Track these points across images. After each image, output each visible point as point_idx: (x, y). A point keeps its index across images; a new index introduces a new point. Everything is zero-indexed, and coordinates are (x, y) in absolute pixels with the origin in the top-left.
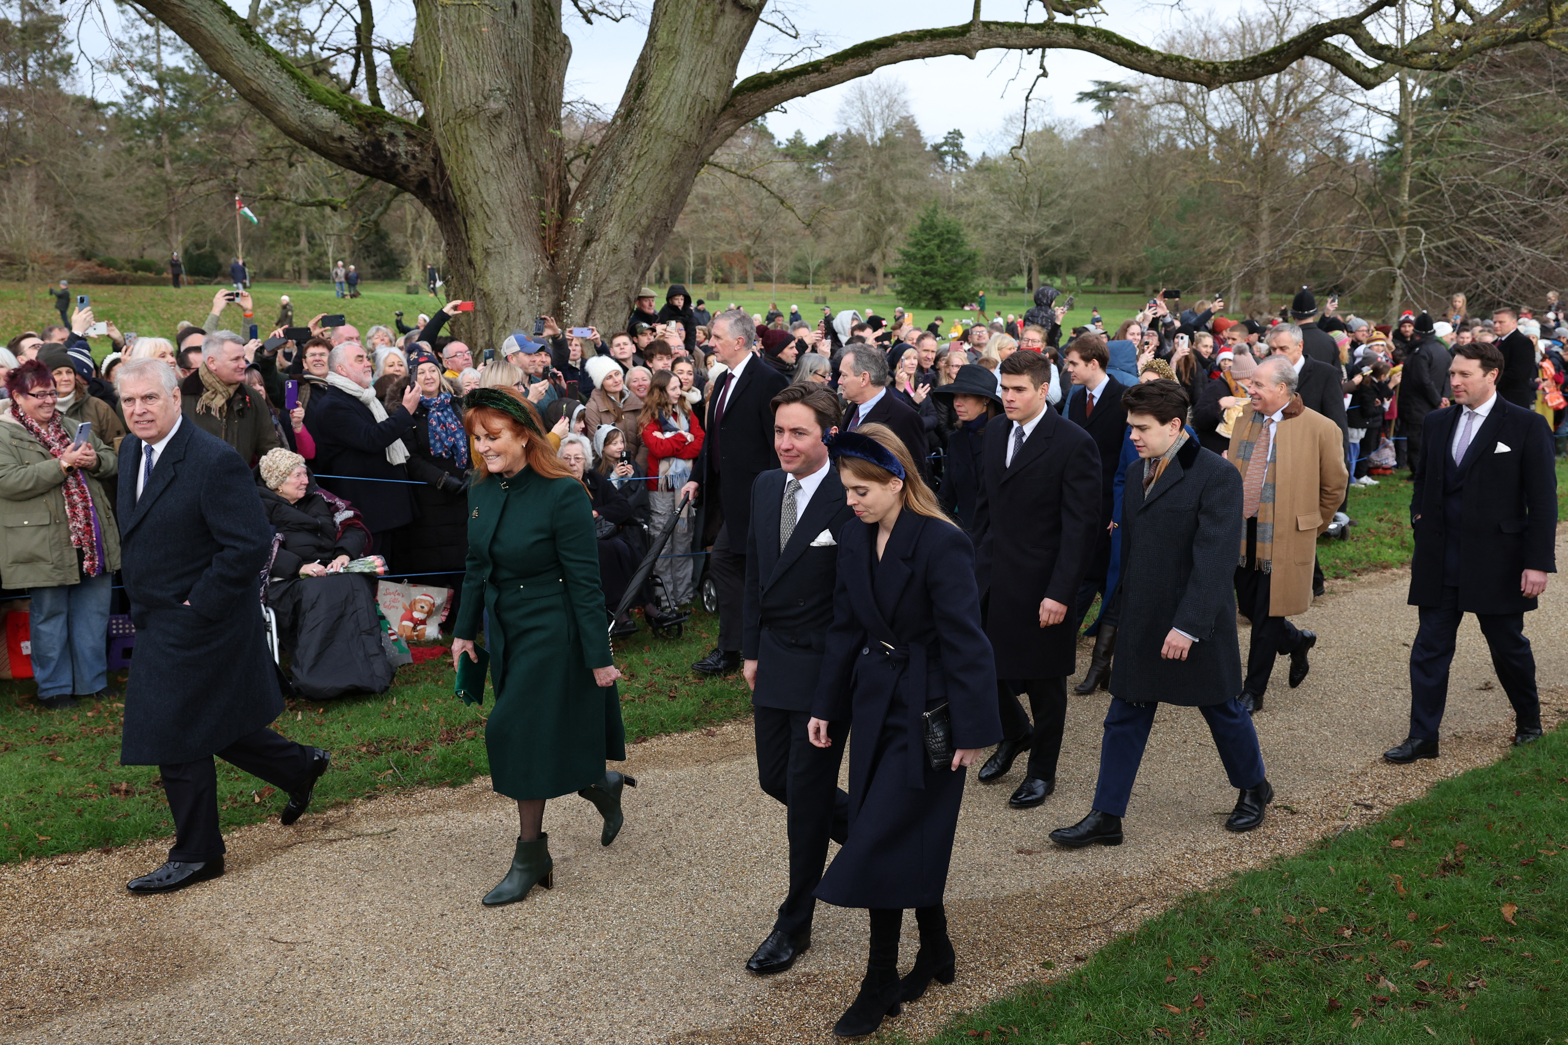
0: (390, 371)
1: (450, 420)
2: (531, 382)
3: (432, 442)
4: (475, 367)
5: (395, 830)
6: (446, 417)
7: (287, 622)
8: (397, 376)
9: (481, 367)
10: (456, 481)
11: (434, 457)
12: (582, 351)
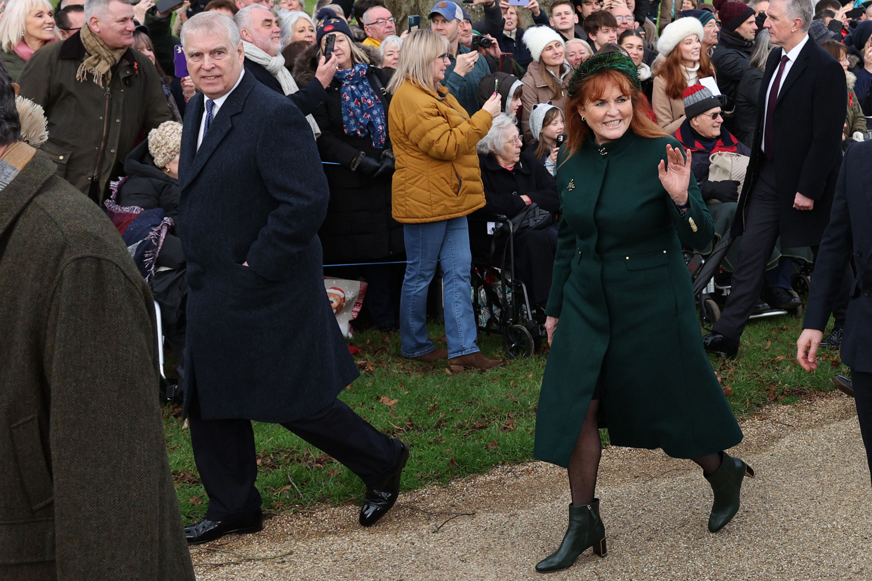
0: (301, 37)
1: (366, 94)
2: (460, 52)
3: (345, 118)
4: (399, 35)
5: (291, 553)
6: (361, 92)
7: (174, 317)
8: (308, 43)
9: (404, 35)
10: (373, 162)
11: (348, 135)
12: (518, 20)
